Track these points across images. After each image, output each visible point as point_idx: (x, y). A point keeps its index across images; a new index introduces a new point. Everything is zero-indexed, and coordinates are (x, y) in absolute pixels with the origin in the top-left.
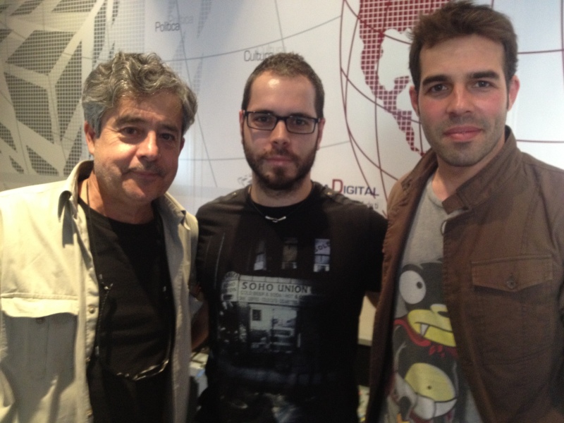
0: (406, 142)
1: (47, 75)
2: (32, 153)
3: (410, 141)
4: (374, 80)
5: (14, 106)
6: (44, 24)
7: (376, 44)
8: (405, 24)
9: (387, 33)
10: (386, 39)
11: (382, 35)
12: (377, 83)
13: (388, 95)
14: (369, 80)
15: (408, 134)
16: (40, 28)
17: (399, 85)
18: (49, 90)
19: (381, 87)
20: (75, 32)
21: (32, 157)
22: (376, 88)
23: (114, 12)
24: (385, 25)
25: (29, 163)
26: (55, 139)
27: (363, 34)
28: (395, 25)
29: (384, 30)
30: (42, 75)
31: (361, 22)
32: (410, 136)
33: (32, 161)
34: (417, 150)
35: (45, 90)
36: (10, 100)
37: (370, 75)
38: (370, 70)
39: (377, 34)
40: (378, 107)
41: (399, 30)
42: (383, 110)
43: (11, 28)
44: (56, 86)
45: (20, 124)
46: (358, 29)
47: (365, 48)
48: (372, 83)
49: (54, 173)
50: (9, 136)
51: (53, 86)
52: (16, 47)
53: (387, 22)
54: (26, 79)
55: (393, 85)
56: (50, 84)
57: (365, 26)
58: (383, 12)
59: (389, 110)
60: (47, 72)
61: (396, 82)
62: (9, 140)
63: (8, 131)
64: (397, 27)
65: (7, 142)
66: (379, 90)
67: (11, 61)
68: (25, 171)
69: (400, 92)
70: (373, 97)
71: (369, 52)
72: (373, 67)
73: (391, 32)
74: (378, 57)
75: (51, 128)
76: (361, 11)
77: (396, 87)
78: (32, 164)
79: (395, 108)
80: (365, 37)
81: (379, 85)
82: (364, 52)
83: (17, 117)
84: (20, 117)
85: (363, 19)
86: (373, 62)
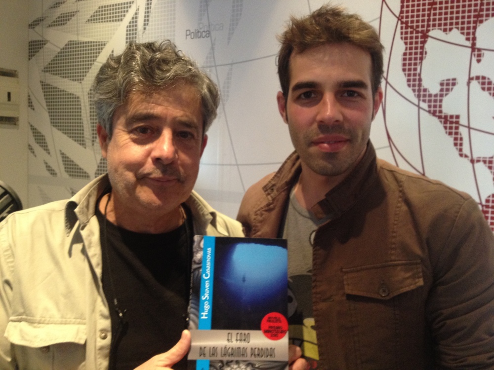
0: (454, 148)
1: (81, 83)
2: (65, 157)
3: (459, 147)
4: (417, 83)
5: (49, 112)
6: (78, 35)
7: (419, 45)
8: (451, 24)
9: (430, 34)
10: (429, 40)
11: (425, 36)
12: (420, 85)
13: (433, 98)
14: (412, 83)
15: (456, 139)
16: (74, 38)
17: (445, 87)
18: (82, 97)
19: (425, 90)
20: (107, 42)
21: (65, 161)
22: (419, 91)
23: (145, 21)
24: (428, 26)
25: (62, 167)
26: (87, 144)
27: (404, 36)
28: (440, 25)
29: (428, 31)
30: (76, 83)
31: (402, 23)
32: (459, 142)
33: (65, 164)
34: (466, 156)
35: (78, 98)
36: (46, 108)
37: (412, 78)
38: (412, 72)
39: (420, 35)
40: (421, 111)
41: (445, 30)
42: (427, 114)
43: (48, 39)
44: (88, 94)
45: (54, 129)
46: (399, 31)
47: (406, 49)
48: (414, 85)
49: (85, 176)
50: (43, 141)
51: (86, 94)
52: (52, 57)
53: (431, 23)
54: (60, 87)
55: (439, 88)
56: (83, 92)
57: (407, 27)
58: (426, 12)
59: (434, 114)
60: (81, 80)
61: (442, 84)
62: (43, 145)
63: (42, 136)
64: (443, 27)
65: (42, 146)
66: (422, 93)
67: (46, 70)
68: (59, 174)
69: (446, 95)
70: (416, 101)
71: (411, 54)
72: (415, 69)
73: (435, 33)
74: (421, 59)
75: (83, 134)
76: (402, 12)
77: (442, 90)
78: (65, 168)
79: (441, 112)
80: (406, 38)
81: (422, 88)
82: (405, 54)
83: (51, 122)
84: (55, 123)
85: (404, 20)
86: (415, 64)
